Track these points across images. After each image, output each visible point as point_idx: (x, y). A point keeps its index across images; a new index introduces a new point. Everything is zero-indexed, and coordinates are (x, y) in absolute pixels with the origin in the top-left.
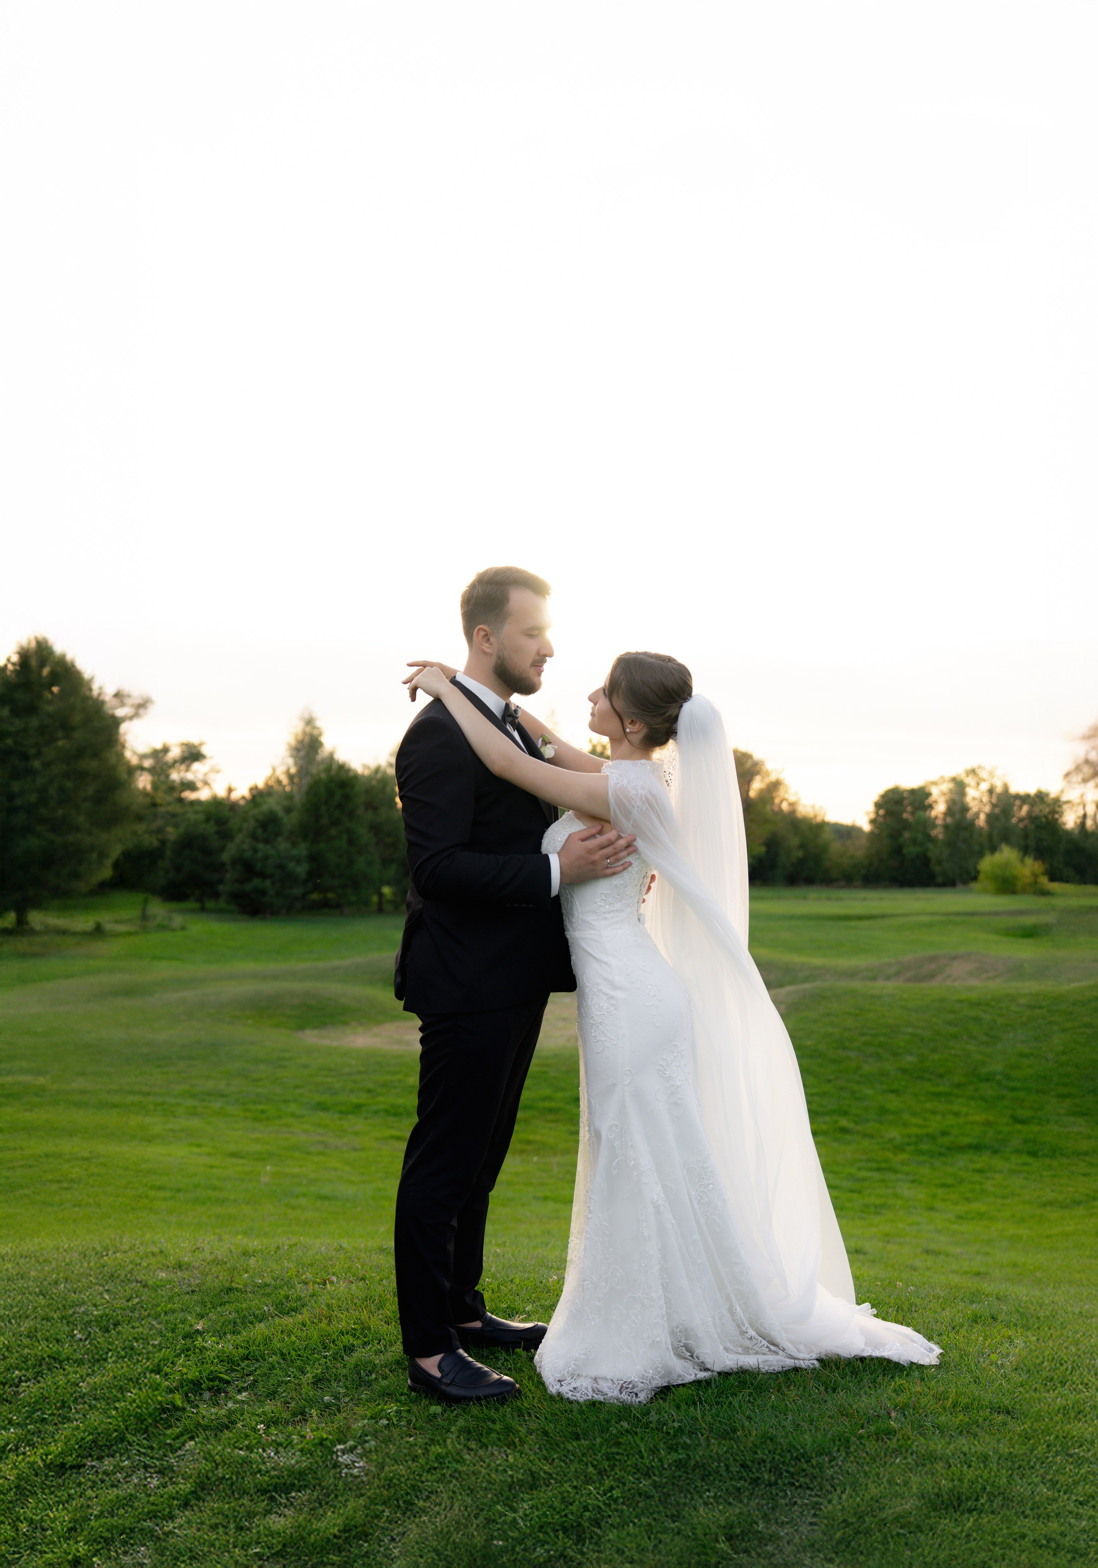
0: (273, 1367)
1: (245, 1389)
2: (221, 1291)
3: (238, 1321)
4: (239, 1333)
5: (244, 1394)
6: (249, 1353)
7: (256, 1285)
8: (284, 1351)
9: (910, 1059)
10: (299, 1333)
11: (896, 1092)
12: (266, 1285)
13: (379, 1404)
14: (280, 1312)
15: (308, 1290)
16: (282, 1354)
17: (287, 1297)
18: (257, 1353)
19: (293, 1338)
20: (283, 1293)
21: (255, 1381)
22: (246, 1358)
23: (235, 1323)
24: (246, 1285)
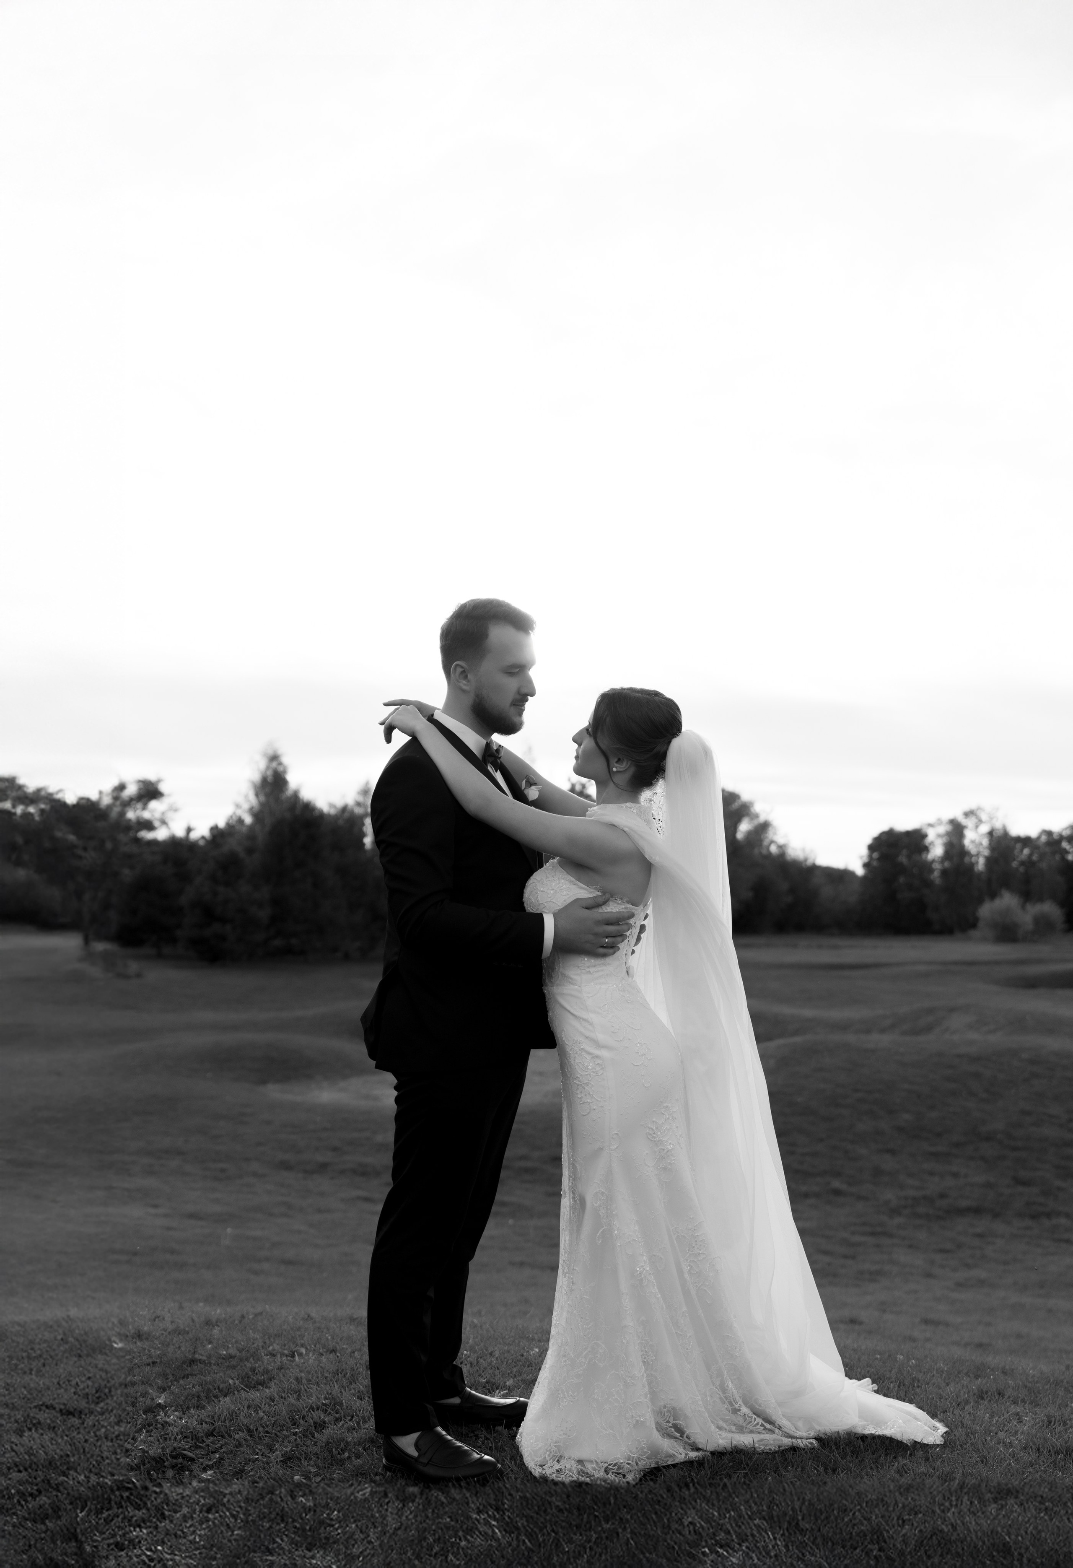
0: (239, 1445)
1: (211, 1467)
2: (184, 1362)
3: (202, 1394)
4: (203, 1407)
5: (209, 1472)
6: (215, 1429)
7: (220, 1357)
8: (251, 1427)
9: (906, 1116)
10: (267, 1408)
11: (892, 1152)
12: (231, 1357)
13: (352, 1485)
14: (246, 1386)
15: (275, 1362)
16: (249, 1431)
17: (253, 1370)
18: (222, 1429)
19: (261, 1414)
20: (249, 1365)
21: (221, 1459)
22: (211, 1434)
23: (198, 1397)
24: (209, 1357)
